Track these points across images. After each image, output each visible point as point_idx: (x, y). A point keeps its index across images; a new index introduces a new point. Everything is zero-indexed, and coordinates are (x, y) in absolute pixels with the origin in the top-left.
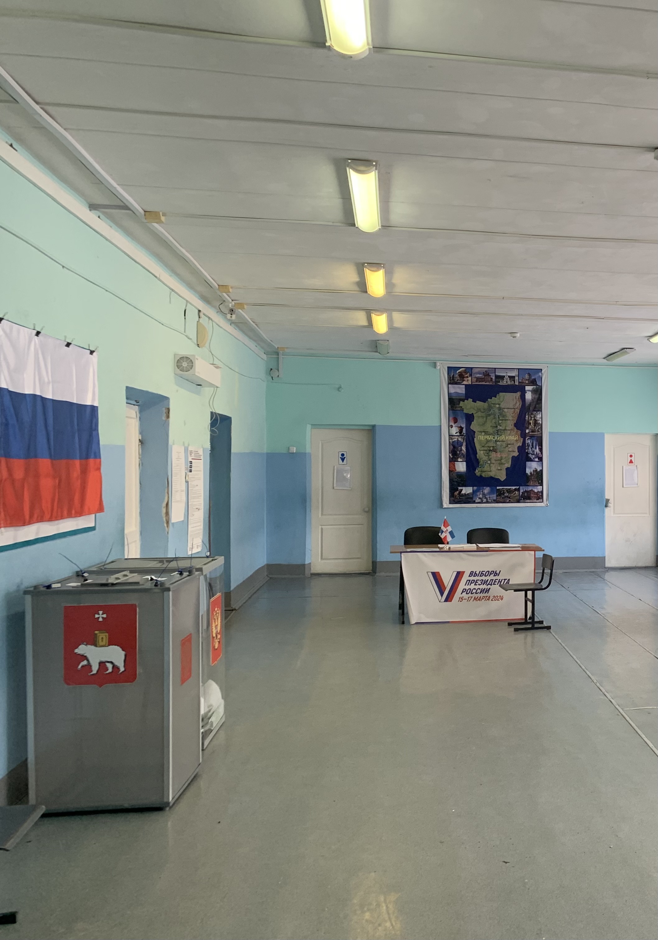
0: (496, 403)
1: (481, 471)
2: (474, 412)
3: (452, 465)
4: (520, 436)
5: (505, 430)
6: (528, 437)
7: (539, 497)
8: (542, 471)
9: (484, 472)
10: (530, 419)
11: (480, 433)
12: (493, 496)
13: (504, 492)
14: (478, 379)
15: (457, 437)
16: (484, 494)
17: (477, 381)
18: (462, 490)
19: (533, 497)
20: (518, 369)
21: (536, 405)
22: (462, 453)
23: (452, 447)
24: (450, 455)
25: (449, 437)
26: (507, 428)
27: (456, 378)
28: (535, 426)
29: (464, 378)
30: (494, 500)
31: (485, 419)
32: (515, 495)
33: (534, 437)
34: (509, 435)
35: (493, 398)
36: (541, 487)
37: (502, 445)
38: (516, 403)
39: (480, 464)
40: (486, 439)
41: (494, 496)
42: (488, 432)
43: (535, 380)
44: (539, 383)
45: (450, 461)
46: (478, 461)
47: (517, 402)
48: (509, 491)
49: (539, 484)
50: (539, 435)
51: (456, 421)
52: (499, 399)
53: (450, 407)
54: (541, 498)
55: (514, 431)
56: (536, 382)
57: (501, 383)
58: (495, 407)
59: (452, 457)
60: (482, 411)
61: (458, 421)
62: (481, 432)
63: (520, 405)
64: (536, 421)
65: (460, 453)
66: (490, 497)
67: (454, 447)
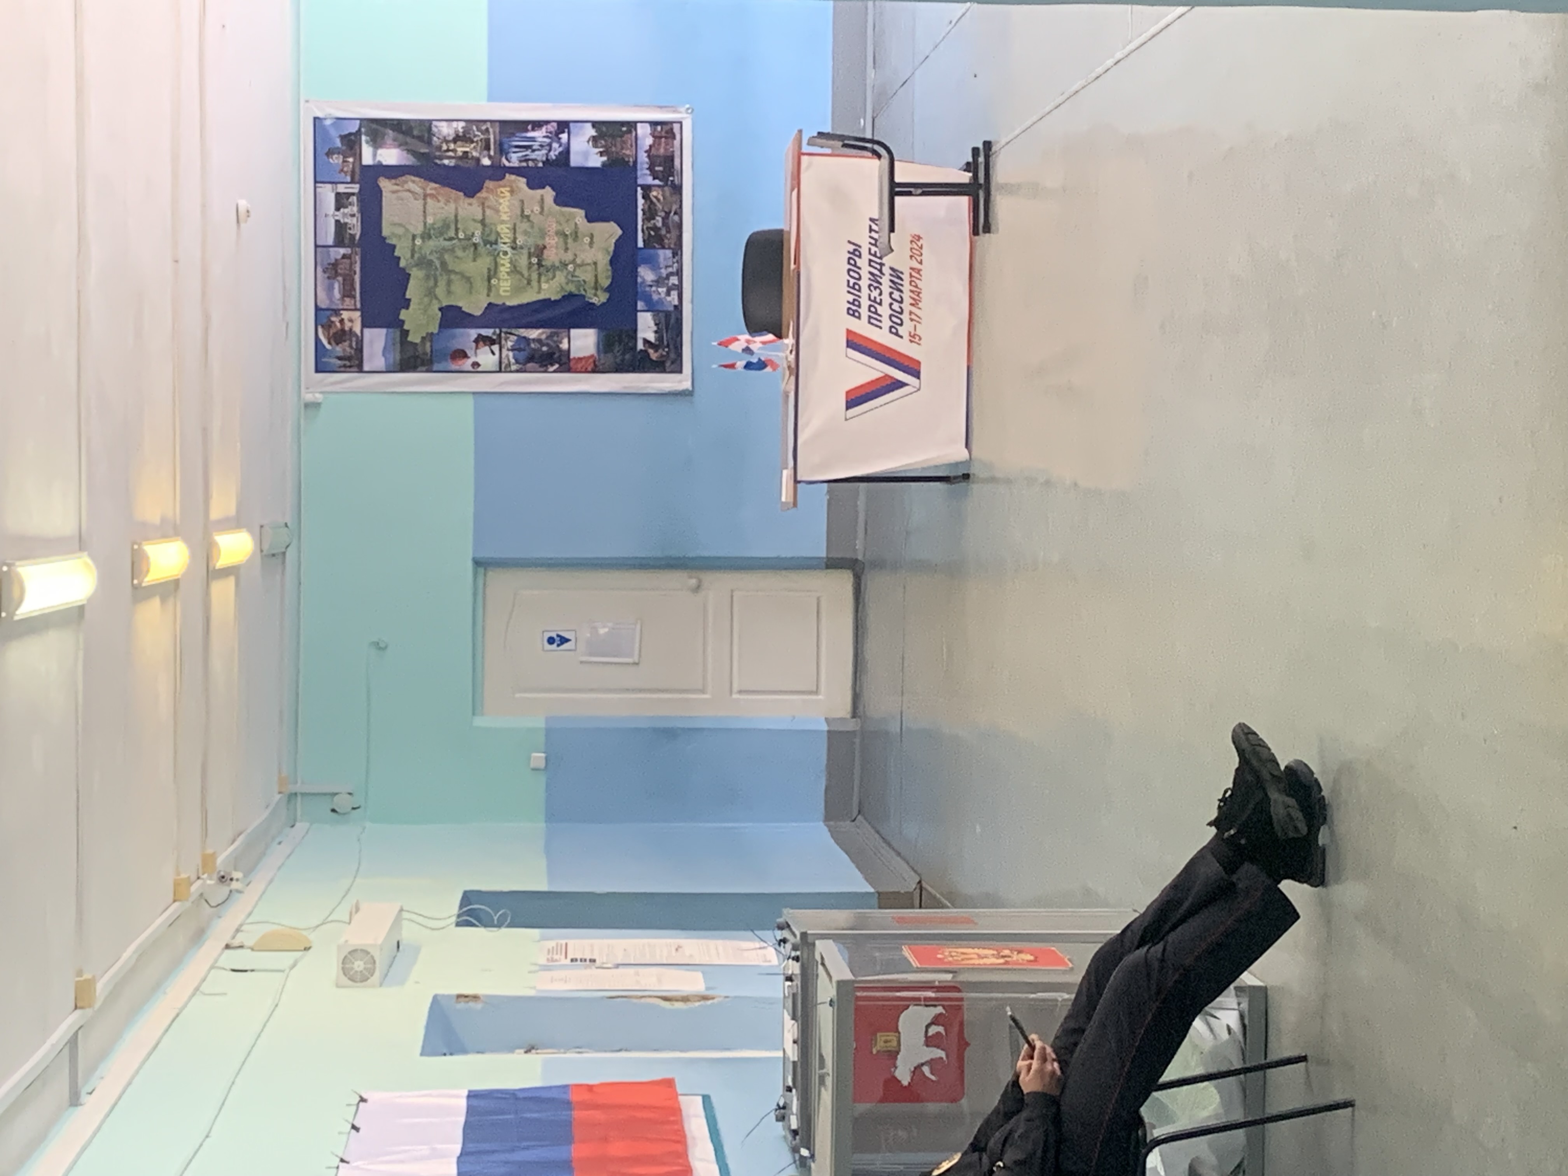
0: (410, 244)
1: (596, 289)
2: (436, 306)
3: (579, 366)
4: (501, 183)
5: (483, 222)
6: (504, 161)
7: (667, 132)
8: (595, 124)
9: (596, 282)
10: (451, 154)
11: (493, 289)
12: (661, 259)
13: (651, 229)
14: (348, 293)
15: (505, 352)
16: (659, 282)
17: (354, 297)
18: (646, 341)
19: (666, 149)
20: (316, 182)
21: (413, 137)
22: (547, 338)
23: (530, 365)
24: (551, 369)
25: (506, 372)
26: (480, 217)
27: (344, 350)
28: (472, 142)
29: (343, 330)
30: (675, 254)
31: (453, 277)
32: (661, 198)
33: (501, 145)
34: (497, 211)
35: (396, 254)
36: (639, 125)
37: (526, 233)
38: (409, 191)
39: (576, 292)
40: (507, 273)
41: (664, 255)
42: (489, 269)
43: (343, 138)
44: (354, 128)
45: (569, 370)
46: (569, 297)
47: (406, 187)
48: (650, 214)
49: (629, 132)
50: (497, 130)
51: (462, 354)
52: (399, 237)
53: (424, 369)
54: (666, 128)
55: (486, 198)
56: (350, 134)
57: (357, 232)
58: (421, 248)
59: (556, 366)
60: (431, 283)
61: (460, 347)
62: (489, 289)
63: (414, 182)
64: (457, 139)
65: (548, 345)
66: (667, 267)
67: (531, 359)
